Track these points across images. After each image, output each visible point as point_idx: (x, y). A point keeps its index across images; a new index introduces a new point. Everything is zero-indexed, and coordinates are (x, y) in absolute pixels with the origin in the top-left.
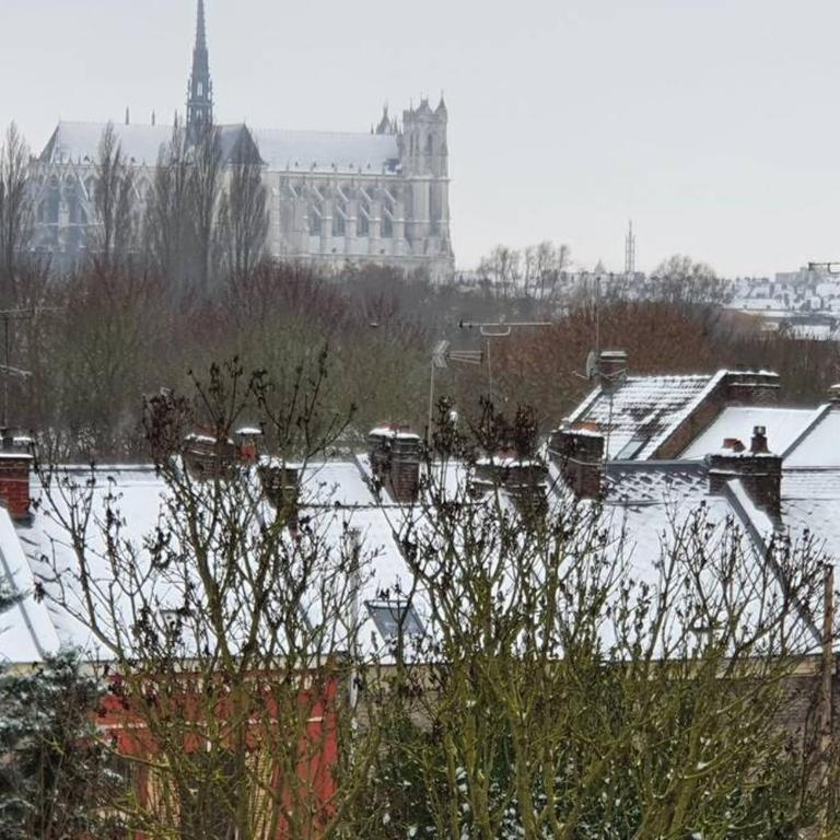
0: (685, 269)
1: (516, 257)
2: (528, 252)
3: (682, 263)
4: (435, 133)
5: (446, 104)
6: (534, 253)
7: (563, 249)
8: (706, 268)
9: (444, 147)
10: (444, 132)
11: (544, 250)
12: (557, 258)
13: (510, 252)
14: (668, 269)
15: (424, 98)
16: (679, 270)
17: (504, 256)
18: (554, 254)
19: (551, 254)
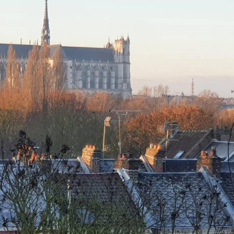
0: (209, 94)
1: (150, 90)
2: (155, 88)
3: (207, 92)
4: (126, 48)
5: (130, 39)
6: (157, 89)
7: (167, 87)
8: (215, 94)
9: (129, 53)
10: (129, 47)
11: (160, 87)
12: (164, 90)
13: (148, 88)
14: (203, 94)
15: (122, 36)
16: (207, 94)
17: (146, 89)
18: (163, 89)
19: (162, 88)
